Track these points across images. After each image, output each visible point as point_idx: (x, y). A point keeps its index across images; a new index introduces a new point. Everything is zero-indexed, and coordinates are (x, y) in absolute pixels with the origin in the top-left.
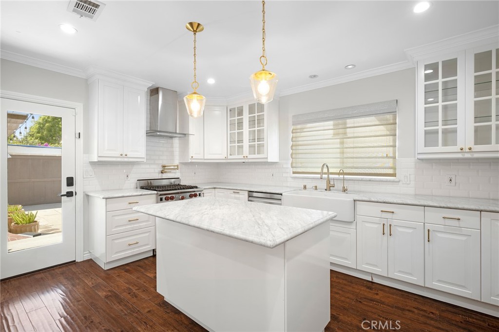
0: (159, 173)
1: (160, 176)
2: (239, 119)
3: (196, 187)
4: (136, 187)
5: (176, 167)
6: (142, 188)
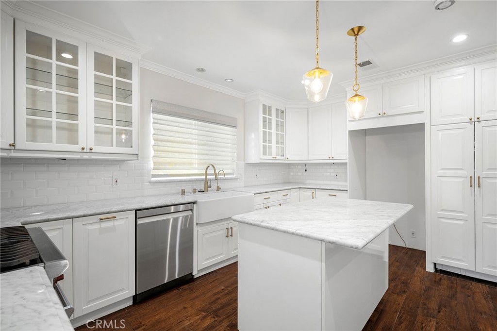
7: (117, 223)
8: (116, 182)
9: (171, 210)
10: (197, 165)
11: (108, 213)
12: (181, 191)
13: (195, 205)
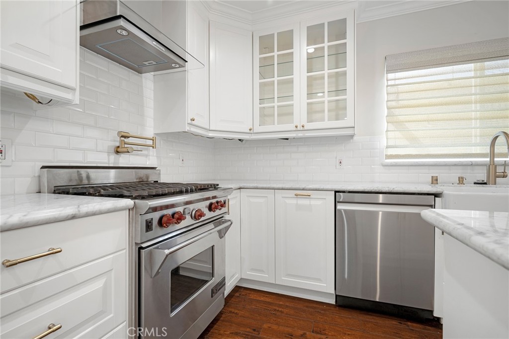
0: (109, 153)
1: (112, 160)
2: (265, 58)
3: (215, 187)
4: (37, 190)
5: (150, 142)
6: (62, 191)
7: (313, 202)
8: (340, 163)
9: (378, 198)
10: (478, 138)
11: (303, 189)
12: (430, 180)
13: (437, 198)
